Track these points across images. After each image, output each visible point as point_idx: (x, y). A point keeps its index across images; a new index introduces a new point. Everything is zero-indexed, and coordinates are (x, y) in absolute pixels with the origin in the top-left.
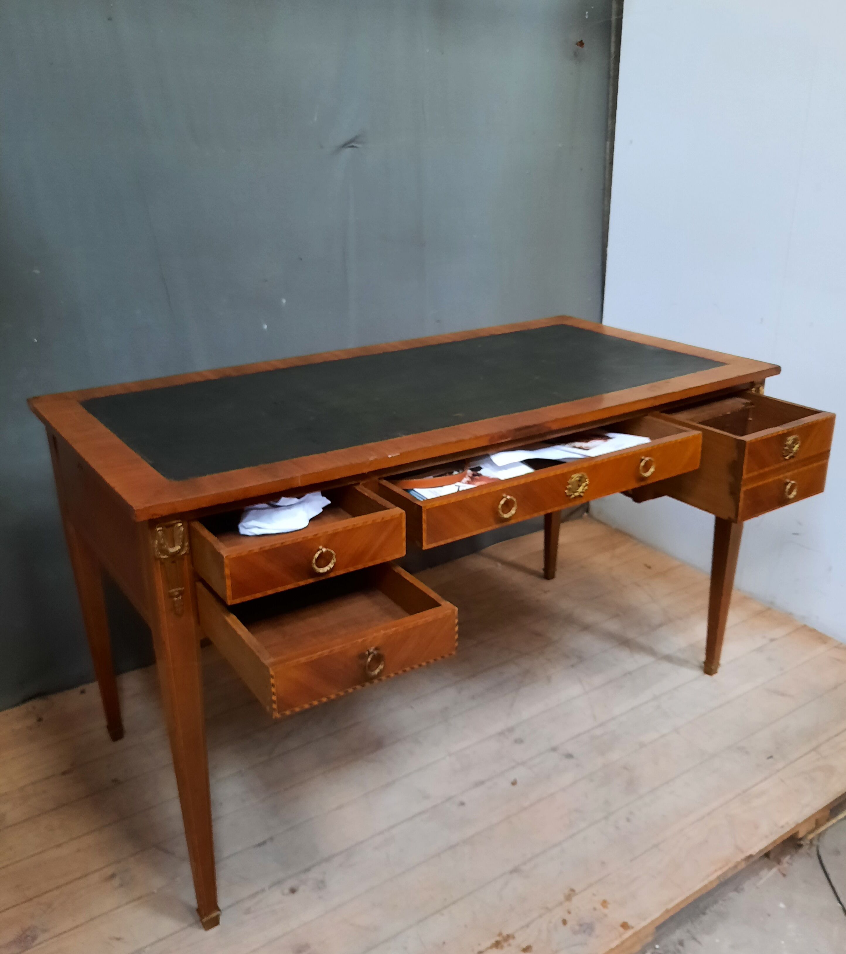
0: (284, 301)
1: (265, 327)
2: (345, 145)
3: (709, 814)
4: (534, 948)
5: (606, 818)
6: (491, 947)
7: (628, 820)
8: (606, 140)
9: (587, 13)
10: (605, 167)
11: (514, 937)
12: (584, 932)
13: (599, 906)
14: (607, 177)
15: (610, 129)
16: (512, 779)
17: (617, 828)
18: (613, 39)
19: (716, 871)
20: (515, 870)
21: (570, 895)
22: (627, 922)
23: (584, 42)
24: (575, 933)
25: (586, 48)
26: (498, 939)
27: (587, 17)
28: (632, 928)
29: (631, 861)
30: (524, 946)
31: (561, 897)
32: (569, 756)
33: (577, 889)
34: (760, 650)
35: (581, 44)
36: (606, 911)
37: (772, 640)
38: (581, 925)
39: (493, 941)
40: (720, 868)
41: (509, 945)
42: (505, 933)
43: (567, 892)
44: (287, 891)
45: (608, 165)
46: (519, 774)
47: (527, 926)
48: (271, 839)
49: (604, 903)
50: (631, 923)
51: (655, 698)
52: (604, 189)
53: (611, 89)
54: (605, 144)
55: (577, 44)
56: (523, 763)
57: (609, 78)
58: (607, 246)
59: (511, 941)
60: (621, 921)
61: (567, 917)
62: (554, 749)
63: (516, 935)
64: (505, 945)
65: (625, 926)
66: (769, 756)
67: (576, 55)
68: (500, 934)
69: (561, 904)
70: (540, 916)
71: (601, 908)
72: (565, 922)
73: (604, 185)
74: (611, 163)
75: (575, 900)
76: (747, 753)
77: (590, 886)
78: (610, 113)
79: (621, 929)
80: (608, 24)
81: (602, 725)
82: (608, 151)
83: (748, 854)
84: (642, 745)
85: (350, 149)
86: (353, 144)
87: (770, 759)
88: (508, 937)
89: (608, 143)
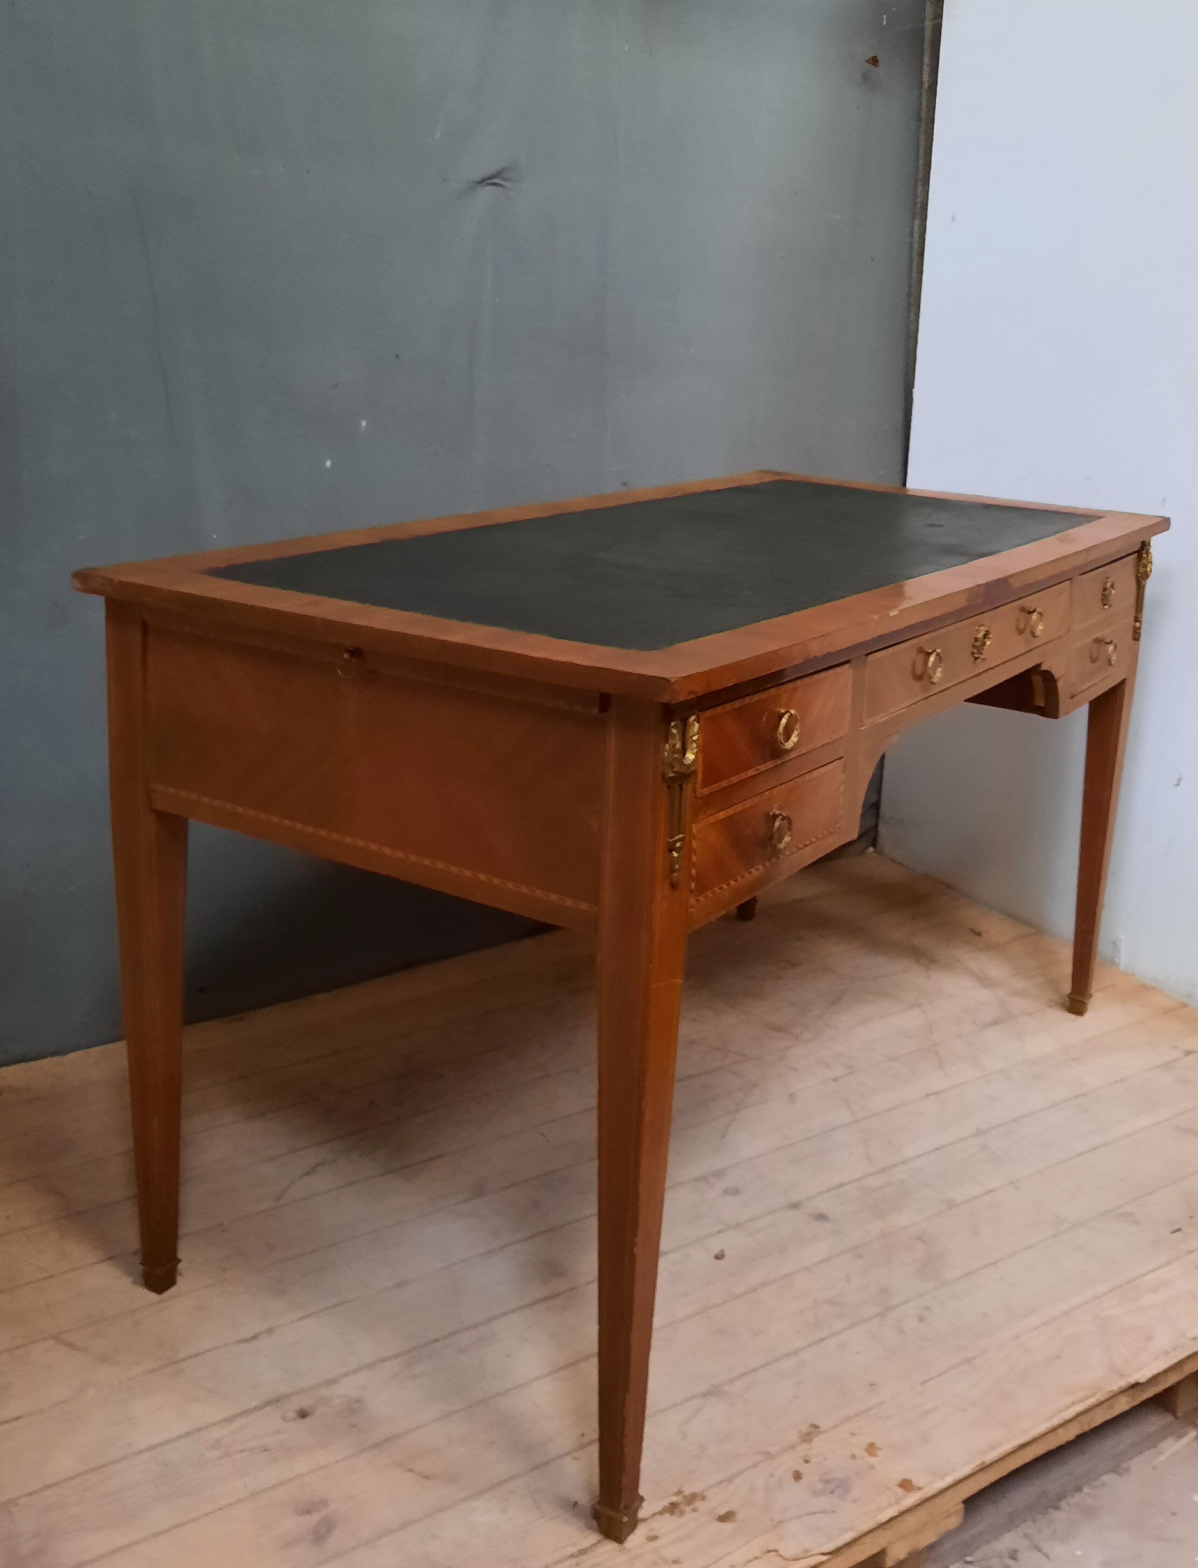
0: (364, 423)
1: (328, 463)
2: (482, 182)
3: (1066, 1314)
4: (740, 1516)
5: (882, 1315)
6: (661, 1513)
7: (921, 1319)
8: (914, 218)
9: (885, 16)
10: (911, 260)
11: (703, 1498)
12: (832, 1492)
13: (860, 1452)
14: (915, 275)
15: (919, 200)
16: (716, 1250)
17: (901, 1331)
18: (926, 59)
19: (1074, 1404)
20: (714, 1392)
21: (812, 1432)
22: (910, 1479)
23: (878, 58)
24: (815, 1493)
25: (882, 70)
26: (674, 1499)
27: (884, 23)
28: (920, 1489)
29: (923, 1383)
30: (722, 1511)
31: (794, 1437)
32: (822, 1217)
33: (823, 1425)
34: (1167, 1066)
35: (874, 61)
36: (873, 1460)
37: (1188, 1053)
38: (827, 1482)
39: (666, 1502)
40: (1082, 1400)
41: (695, 1510)
42: (688, 1491)
43: (804, 1428)
44: (292, 1415)
45: (916, 257)
46: (731, 1242)
47: (730, 1480)
48: (270, 1331)
49: (872, 1449)
50: (916, 1481)
51: (979, 1133)
52: (909, 294)
53: (922, 137)
54: (913, 223)
55: (868, 62)
56: (738, 1226)
57: (920, 120)
58: (913, 387)
59: (698, 1504)
60: (900, 1478)
61: (803, 1468)
62: (795, 1206)
63: (709, 1494)
64: (688, 1509)
65: (906, 1485)
66: (1176, 1228)
67: (866, 78)
68: (679, 1493)
69: (792, 1447)
70: (755, 1466)
71: (865, 1454)
72: (798, 1476)
73: (910, 287)
74: (921, 254)
75: (818, 1443)
76: (1137, 1222)
77: (848, 1419)
78: (921, 175)
79: (900, 1491)
80: (919, 34)
81: (882, 1171)
82: (916, 236)
83: (1132, 1380)
84: (952, 1205)
85: (489, 189)
86: (494, 181)
87: (1178, 1233)
88: (692, 1498)
89: (917, 222)
